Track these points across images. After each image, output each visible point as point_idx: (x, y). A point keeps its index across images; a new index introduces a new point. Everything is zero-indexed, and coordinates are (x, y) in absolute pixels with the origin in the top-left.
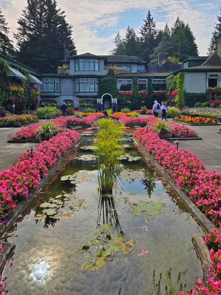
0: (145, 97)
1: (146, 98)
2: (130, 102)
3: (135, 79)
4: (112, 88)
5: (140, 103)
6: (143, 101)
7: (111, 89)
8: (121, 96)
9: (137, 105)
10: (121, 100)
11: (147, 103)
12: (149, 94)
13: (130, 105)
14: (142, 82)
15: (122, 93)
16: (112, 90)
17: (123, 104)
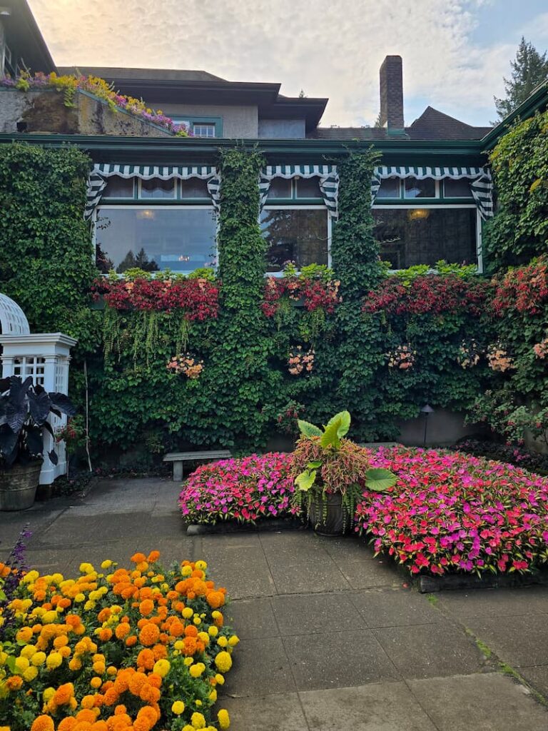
0: (318, 316)
1: (329, 326)
2: (194, 368)
3: (233, 159)
4: (29, 233)
5: (276, 375)
6: (305, 350)
7: (23, 244)
8: (121, 311)
9: (250, 392)
10: (114, 353)
11: (339, 374)
12: (355, 292)
13: (193, 391)
14: (293, 194)
15: (130, 286)
16: (34, 252)
17: (127, 391)
